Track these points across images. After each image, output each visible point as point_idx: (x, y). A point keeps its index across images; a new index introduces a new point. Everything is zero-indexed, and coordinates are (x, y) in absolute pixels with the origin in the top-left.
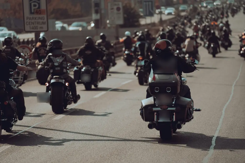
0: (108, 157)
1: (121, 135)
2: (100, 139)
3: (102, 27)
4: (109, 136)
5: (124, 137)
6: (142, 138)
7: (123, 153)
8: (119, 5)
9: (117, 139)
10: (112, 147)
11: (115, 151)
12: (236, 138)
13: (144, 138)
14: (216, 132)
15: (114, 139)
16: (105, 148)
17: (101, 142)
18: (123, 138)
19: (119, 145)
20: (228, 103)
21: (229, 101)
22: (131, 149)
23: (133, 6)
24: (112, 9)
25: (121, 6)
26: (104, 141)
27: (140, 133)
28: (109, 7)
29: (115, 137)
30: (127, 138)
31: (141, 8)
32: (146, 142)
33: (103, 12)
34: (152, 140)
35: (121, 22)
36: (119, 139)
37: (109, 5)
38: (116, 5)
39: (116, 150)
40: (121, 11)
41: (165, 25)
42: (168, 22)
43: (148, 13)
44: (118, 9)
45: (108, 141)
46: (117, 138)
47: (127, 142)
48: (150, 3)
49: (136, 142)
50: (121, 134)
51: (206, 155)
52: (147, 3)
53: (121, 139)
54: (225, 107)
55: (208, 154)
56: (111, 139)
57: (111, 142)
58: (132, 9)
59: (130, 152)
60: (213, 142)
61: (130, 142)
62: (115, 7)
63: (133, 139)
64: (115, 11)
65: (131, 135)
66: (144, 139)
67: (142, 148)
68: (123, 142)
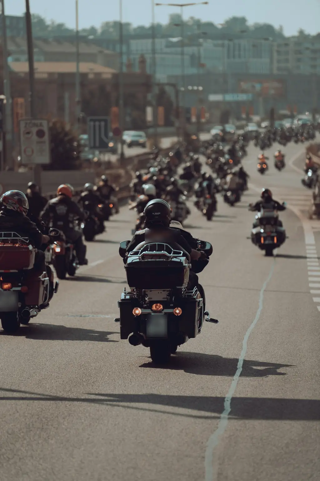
0: (22, 434)
1: (48, 389)
2: (5, 396)
3: (7, 168)
4: (23, 389)
5: (53, 393)
6: (89, 395)
7: (52, 425)
8: (41, 125)
9: (39, 396)
10: (30, 412)
11: (36, 422)
12: (269, 396)
13: (94, 396)
14: (231, 383)
15: (33, 396)
16: (17, 415)
17: (8, 402)
18: (51, 394)
19: (44, 409)
20: (252, 326)
21: (255, 321)
22: (68, 417)
23: (68, 127)
24: (28, 133)
25: (45, 129)
26: (13, 401)
27: (85, 384)
28: (22, 129)
29: (36, 391)
30: (60, 394)
31: (84, 132)
32: (96, 403)
33: (9, 137)
34: (110, 398)
35: (45, 159)
36: (44, 397)
37: (22, 125)
38: (35, 125)
39: (38, 418)
40: (46, 138)
41: (129, 167)
42: (136, 161)
43: (97, 144)
44: (40, 134)
45: (21, 401)
46: (39, 394)
47: (60, 402)
48: (103, 124)
49: (78, 402)
50: (48, 387)
51: (214, 430)
52: (97, 123)
53: (48, 397)
54: (248, 334)
55: (217, 428)
56: (28, 395)
57: (28, 402)
58: (66, 134)
59: (66, 423)
60: (227, 405)
61: (67, 402)
62: (34, 130)
63: (72, 396)
64: (35, 137)
65: (68, 388)
66: (94, 398)
67: (89, 415)
68: (52, 402)
